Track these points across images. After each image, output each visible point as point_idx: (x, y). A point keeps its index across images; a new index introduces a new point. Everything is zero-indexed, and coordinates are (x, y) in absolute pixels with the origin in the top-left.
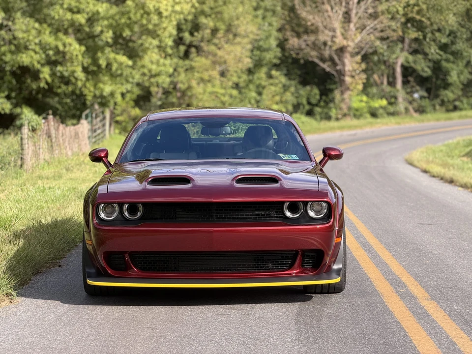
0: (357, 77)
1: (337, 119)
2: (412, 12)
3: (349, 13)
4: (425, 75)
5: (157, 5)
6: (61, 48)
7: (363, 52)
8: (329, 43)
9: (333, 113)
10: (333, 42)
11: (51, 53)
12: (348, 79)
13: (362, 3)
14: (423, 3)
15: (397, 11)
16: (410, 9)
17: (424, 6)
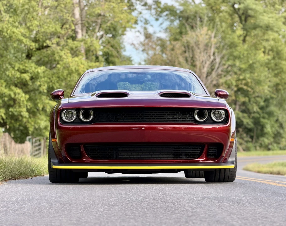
2: (241, 84)
4: (249, 127)
5: (77, 68)
6: (13, 96)
11: (6, 99)
13: (209, 78)
14: (249, 78)
15: (232, 83)
16: (240, 82)
17: (249, 80)
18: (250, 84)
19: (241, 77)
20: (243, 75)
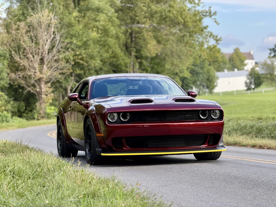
0: (49, 95)
1: (38, 119)
2: (78, 59)
3: (43, 59)
7: (52, 82)
8: (33, 76)
9: (36, 116)
10: (35, 75)
12: (43, 96)
13: (50, 54)
14: (84, 54)
15: (70, 58)
16: (76, 57)
17: (84, 56)
18: (85, 59)
19: (78, 53)
20: (80, 51)
